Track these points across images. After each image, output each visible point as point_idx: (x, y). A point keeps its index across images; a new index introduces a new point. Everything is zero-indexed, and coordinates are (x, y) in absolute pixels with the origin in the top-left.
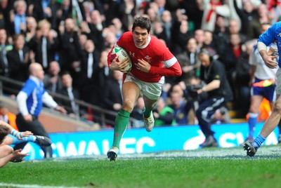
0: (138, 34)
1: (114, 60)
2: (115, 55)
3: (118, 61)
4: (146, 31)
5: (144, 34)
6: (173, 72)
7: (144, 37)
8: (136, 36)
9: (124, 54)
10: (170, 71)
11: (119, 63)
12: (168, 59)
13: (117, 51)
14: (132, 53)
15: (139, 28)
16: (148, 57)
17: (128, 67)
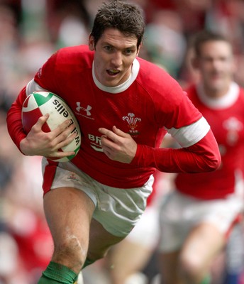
0: (111, 48)
1: (37, 127)
2: (37, 113)
3: (45, 128)
4: (132, 42)
5: (127, 51)
6: (199, 159)
7: (127, 59)
8: (107, 56)
9: (61, 110)
10: (189, 158)
11: (50, 135)
12: (187, 121)
13: (40, 101)
14: (84, 105)
15: (117, 32)
16: (131, 118)
17: (72, 147)
